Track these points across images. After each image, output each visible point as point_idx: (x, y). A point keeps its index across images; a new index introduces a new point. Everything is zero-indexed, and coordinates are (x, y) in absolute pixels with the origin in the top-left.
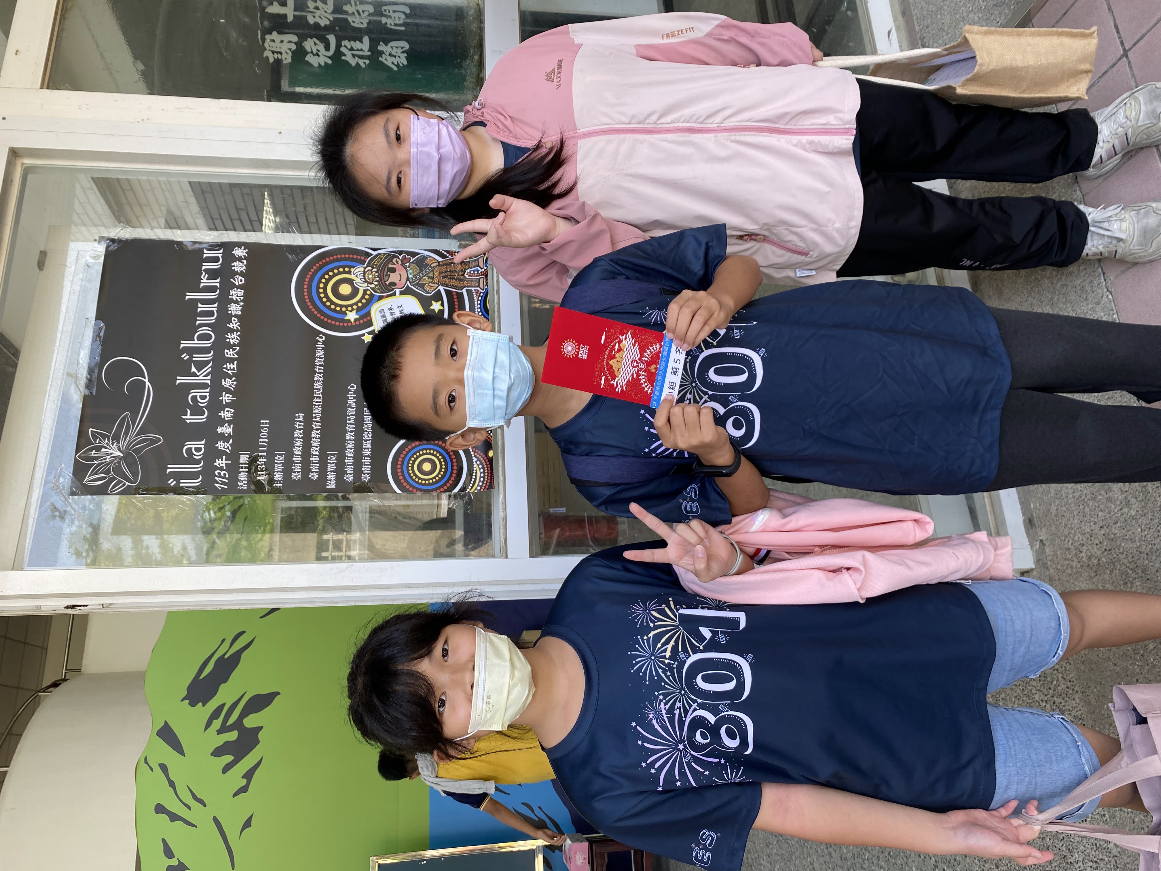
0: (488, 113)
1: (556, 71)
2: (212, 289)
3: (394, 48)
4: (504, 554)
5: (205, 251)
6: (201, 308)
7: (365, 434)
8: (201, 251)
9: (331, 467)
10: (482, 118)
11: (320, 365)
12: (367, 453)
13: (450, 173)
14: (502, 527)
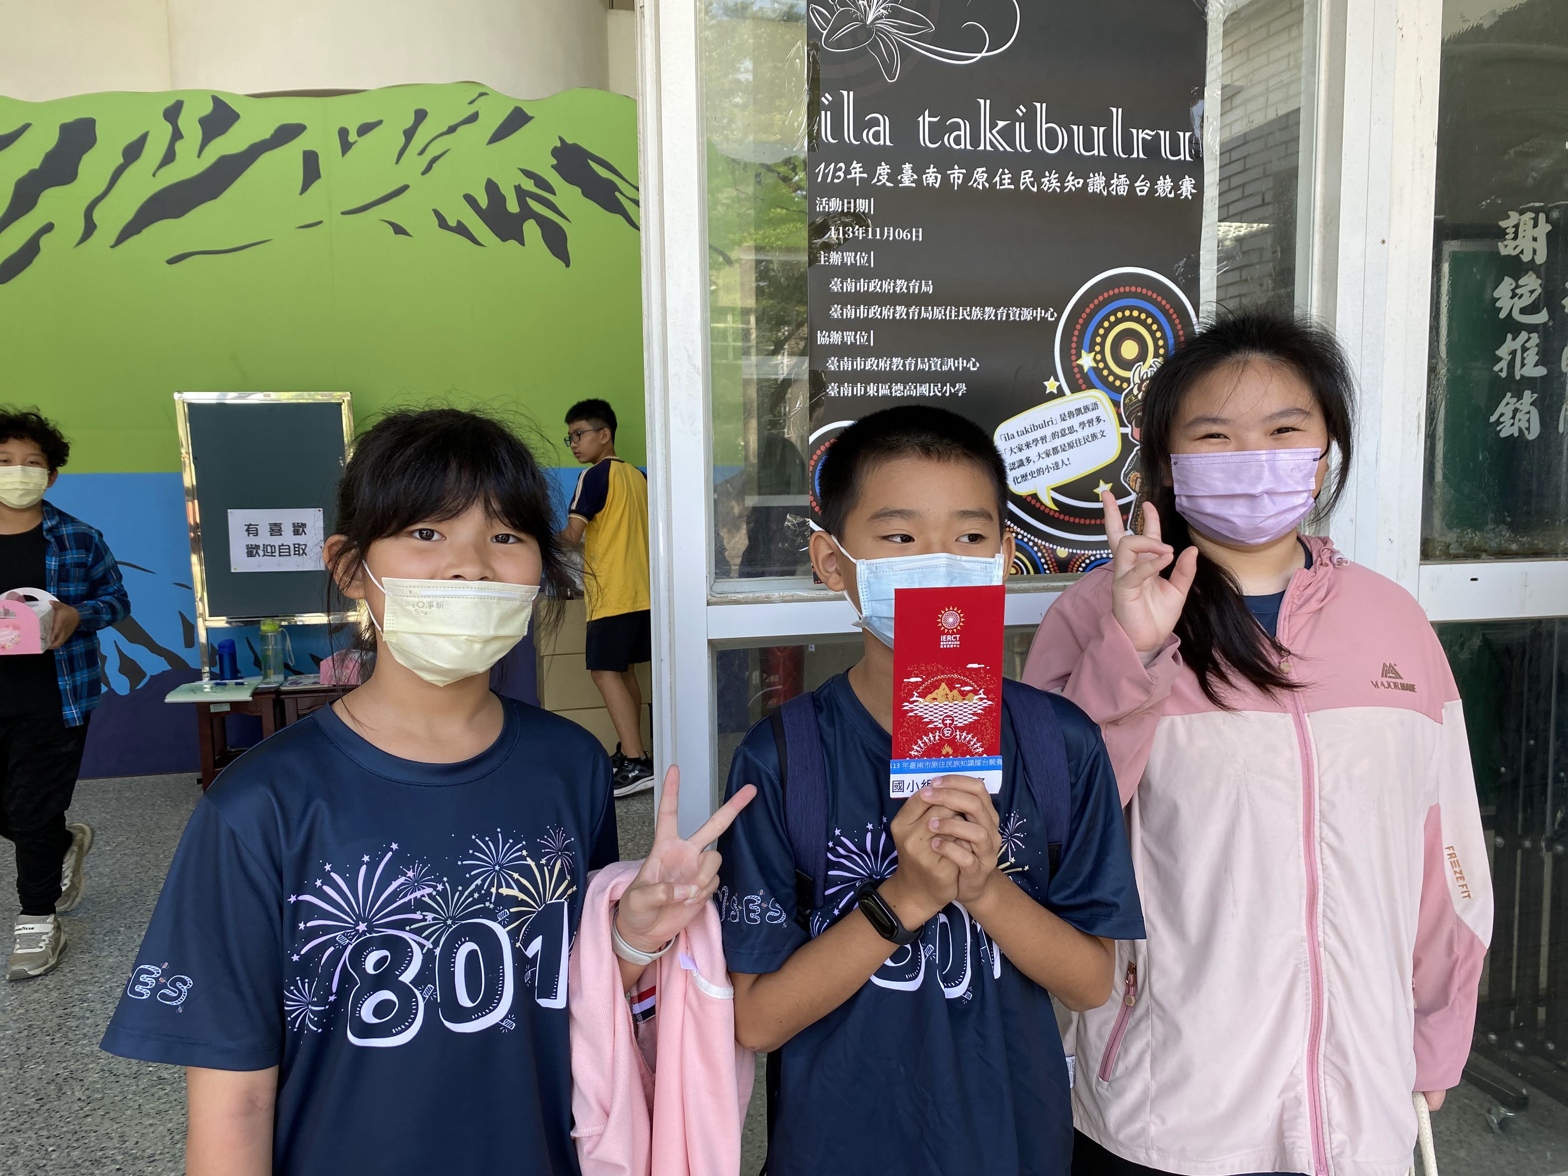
0: (1326, 573)
1: (1399, 681)
2: (1128, 147)
3: (1528, 415)
4: (714, 599)
5: (1188, 134)
6: (1098, 132)
7: (900, 386)
8: (1188, 127)
9: (849, 337)
10: (1318, 563)
11: (1008, 315)
12: (872, 390)
13: (1231, 512)
14: (757, 595)
